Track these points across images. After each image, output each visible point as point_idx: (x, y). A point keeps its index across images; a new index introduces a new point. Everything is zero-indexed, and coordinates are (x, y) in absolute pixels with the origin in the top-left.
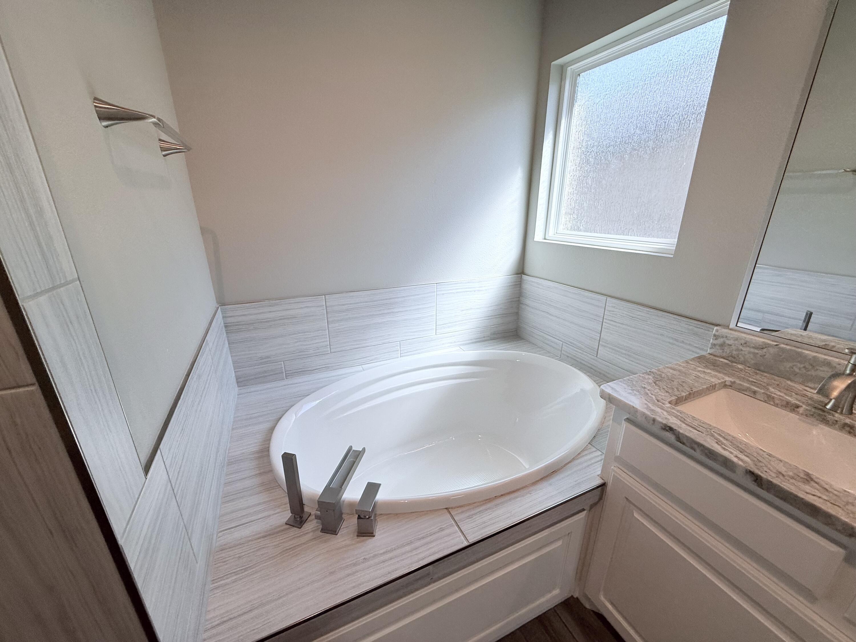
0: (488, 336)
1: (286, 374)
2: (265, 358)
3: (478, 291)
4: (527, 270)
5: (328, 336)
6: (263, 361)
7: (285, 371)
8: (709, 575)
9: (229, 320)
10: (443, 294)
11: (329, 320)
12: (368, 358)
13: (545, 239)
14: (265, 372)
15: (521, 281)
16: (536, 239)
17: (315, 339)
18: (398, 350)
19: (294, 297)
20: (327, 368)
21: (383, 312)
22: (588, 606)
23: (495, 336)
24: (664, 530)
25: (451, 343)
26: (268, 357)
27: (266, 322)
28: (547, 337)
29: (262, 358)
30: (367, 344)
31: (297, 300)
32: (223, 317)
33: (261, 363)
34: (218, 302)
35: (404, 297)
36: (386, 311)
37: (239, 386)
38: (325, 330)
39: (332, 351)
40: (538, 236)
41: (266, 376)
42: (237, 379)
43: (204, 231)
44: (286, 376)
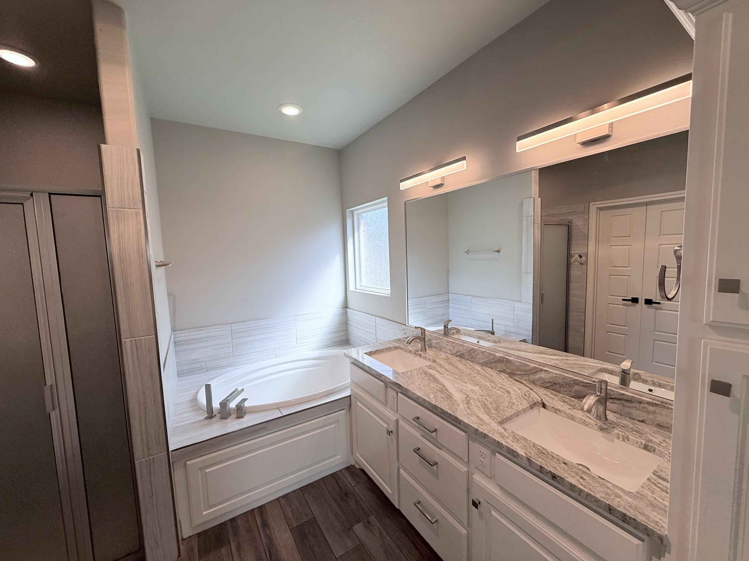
0: (330, 344)
1: (206, 369)
2: (195, 360)
3: (321, 318)
4: (349, 306)
5: (232, 346)
6: (194, 362)
7: (206, 368)
8: (377, 419)
9: (177, 339)
10: (300, 321)
11: (233, 337)
12: (256, 359)
13: (356, 289)
14: (194, 368)
15: (346, 312)
16: (350, 289)
17: (224, 349)
18: (274, 354)
19: (213, 326)
20: (230, 365)
21: (264, 332)
22: (357, 467)
23: (334, 344)
24: (369, 409)
25: (307, 349)
26: (196, 359)
27: (197, 339)
28: (359, 341)
29: (193, 360)
30: (255, 351)
31: (215, 327)
32: (174, 338)
33: (193, 363)
34: (172, 331)
35: (276, 323)
36: (265, 332)
37: (178, 377)
38: (230, 343)
39: (234, 355)
40: (351, 287)
41: (194, 371)
42: (177, 372)
43: (169, 294)
44: (206, 371)
